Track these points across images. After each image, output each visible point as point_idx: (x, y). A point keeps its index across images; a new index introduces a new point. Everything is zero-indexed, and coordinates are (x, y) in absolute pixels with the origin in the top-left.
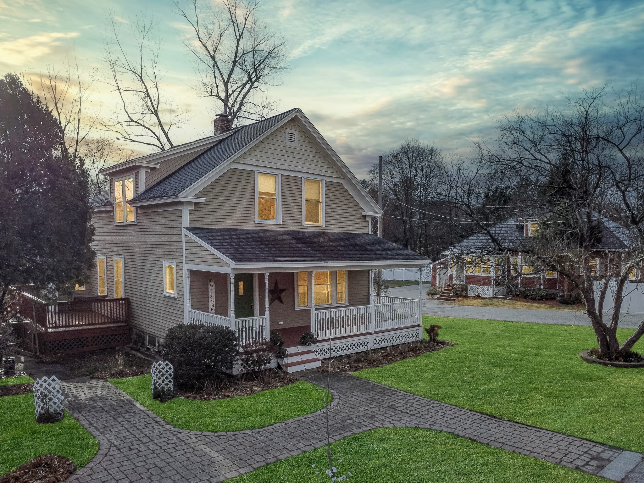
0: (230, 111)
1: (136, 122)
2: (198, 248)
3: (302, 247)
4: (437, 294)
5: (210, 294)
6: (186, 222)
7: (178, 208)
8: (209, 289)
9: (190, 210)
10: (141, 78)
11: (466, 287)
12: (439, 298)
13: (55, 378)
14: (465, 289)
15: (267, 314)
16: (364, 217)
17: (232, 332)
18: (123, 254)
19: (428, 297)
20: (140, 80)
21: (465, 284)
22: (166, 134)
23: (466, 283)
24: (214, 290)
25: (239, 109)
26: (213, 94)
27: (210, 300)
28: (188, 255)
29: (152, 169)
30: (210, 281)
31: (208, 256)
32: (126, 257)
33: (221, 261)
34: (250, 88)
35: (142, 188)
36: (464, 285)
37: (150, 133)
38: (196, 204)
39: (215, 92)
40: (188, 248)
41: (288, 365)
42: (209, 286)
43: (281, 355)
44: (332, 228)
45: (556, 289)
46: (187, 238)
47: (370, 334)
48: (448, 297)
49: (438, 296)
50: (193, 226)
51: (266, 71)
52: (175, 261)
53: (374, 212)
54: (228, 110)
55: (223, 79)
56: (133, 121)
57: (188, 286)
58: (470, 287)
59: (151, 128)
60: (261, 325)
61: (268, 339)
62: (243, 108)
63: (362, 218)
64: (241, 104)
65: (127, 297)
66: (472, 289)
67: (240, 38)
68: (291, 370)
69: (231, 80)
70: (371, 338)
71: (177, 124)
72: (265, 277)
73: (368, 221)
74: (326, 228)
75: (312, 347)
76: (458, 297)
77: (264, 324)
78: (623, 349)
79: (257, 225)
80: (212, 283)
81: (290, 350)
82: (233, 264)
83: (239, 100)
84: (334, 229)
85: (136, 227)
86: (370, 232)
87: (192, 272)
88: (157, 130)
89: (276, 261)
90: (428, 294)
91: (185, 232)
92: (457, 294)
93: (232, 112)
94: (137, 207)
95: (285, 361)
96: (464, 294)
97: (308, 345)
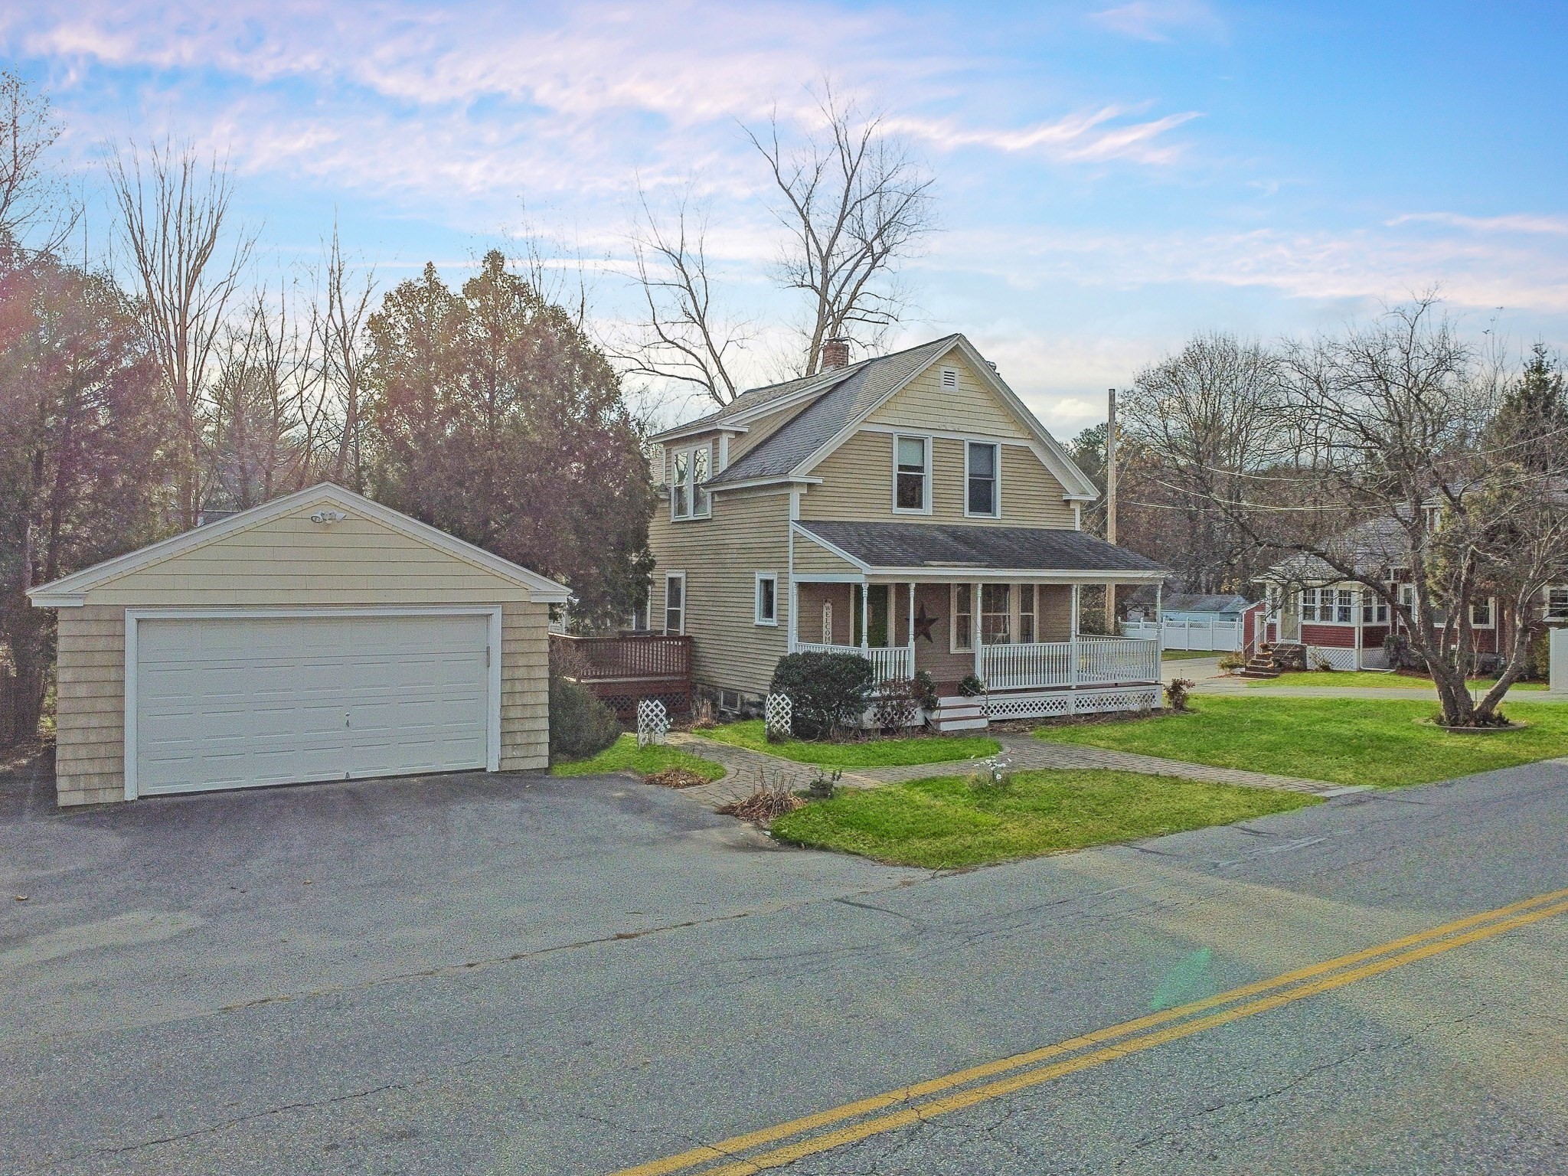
0: (831, 308)
1: (672, 343)
2: (814, 550)
3: (962, 548)
4: (1241, 666)
5: (824, 620)
6: (795, 513)
7: (785, 491)
8: (824, 614)
9: (801, 495)
10: (679, 262)
11: (1303, 648)
12: (1243, 674)
13: (659, 704)
14: (1301, 654)
15: (912, 644)
16: (1068, 502)
17: (867, 661)
18: (682, 566)
19: (1222, 672)
20: (678, 265)
21: (1299, 643)
22: (717, 360)
23: (1303, 641)
24: (830, 614)
25: (849, 306)
26: (805, 283)
27: (825, 630)
28: (797, 561)
29: (739, 434)
30: (826, 601)
31: (830, 560)
32: (688, 571)
33: (850, 566)
34: (872, 268)
35: (724, 465)
36: (1296, 646)
37: (691, 359)
38: (810, 485)
39: (808, 280)
40: (797, 550)
41: (938, 721)
42: (825, 609)
43: (930, 706)
44: (1012, 522)
45: (1494, 653)
46: (798, 538)
47: (1069, 688)
48: (1262, 670)
49: (1244, 670)
50: (804, 518)
51: (899, 238)
52: (776, 571)
53: (1084, 493)
54: (827, 307)
55: (820, 251)
56: (666, 340)
57: (795, 607)
58: (1310, 650)
59: (694, 351)
60: (902, 659)
61: (912, 678)
62: (855, 303)
63: (1063, 503)
64: (854, 296)
65: (687, 634)
66: (1315, 653)
67: (852, 176)
68: (944, 727)
69: (835, 250)
70: (1071, 697)
71: (739, 342)
72: (909, 589)
73: (1074, 510)
74: (1003, 522)
75: (976, 700)
76: (1283, 671)
77: (907, 659)
78: (1480, 709)
79: (894, 516)
80: (828, 605)
81: (943, 701)
82: (868, 569)
83: (849, 289)
84: (1016, 522)
85: (709, 524)
86: (1078, 528)
87: (802, 586)
88: (704, 354)
89: (925, 566)
90: (1223, 667)
91: (793, 527)
92: (1281, 665)
93: (835, 310)
94: (713, 493)
95: (935, 715)
96: (1295, 664)
97: (970, 696)
